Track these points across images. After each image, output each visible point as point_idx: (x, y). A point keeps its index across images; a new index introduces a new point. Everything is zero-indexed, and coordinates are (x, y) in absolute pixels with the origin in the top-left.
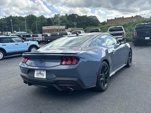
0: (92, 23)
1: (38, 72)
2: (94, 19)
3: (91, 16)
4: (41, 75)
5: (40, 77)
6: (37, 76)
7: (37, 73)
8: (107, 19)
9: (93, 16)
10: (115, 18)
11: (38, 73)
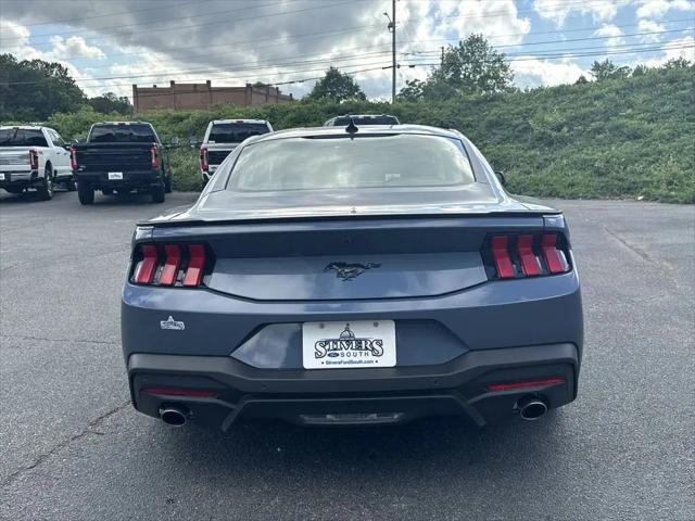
0: (42, 96)
1: (334, 332)
2: (55, 80)
3: (35, 62)
4: (359, 347)
5: (351, 362)
6: (327, 358)
7: (327, 342)
8: (135, 86)
9: (47, 65)
10: (172, 82)
11: (335, 342)
